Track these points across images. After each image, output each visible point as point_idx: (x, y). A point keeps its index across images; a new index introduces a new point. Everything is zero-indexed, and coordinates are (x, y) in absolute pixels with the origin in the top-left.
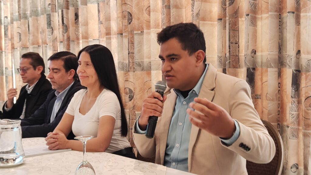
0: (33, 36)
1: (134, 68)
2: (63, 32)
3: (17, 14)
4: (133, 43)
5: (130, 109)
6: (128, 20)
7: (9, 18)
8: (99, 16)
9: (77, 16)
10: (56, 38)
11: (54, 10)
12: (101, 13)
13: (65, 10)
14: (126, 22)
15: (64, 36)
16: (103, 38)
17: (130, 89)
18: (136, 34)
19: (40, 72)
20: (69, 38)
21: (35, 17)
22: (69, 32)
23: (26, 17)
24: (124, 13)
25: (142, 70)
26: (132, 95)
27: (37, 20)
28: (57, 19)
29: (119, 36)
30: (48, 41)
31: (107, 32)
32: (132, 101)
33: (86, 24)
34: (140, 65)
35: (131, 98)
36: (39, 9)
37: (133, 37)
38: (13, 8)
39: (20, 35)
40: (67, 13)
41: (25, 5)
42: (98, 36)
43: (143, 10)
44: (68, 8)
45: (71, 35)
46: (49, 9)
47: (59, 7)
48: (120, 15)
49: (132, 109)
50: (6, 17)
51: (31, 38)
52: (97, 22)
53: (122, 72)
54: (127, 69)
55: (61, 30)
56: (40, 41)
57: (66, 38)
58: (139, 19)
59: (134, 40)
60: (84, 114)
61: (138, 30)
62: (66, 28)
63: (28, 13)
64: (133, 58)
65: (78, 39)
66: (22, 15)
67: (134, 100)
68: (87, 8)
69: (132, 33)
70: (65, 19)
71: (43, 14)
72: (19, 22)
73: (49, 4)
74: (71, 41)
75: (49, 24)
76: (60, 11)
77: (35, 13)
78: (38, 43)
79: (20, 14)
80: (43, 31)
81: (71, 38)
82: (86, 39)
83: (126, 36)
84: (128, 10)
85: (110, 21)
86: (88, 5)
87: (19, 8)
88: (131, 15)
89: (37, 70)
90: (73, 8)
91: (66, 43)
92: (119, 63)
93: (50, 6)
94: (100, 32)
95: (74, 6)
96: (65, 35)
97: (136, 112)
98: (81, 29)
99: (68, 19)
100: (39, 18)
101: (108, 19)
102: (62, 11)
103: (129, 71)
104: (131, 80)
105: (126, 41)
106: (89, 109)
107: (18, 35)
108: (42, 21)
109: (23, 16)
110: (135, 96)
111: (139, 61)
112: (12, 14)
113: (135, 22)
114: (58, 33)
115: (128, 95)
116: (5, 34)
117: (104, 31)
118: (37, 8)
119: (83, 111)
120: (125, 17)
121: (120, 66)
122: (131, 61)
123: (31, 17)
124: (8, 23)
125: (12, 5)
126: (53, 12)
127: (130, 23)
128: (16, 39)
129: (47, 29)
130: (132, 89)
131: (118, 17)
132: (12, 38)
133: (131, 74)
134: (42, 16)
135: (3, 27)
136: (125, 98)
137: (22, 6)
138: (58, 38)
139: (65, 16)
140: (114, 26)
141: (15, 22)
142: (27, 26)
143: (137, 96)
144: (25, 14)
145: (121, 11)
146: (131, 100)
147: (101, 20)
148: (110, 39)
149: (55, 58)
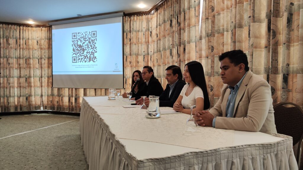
0: (163, 60)
1: (214, 75)
2: (177, 57)
3: (156, 50)
4: (213, 62)
5: (211, 96)
6: (212, 50)
7: (152, 52)
8: (196, 49)
9: (184, 49)
10: (174, 61)
11: (173, 47)
12: (197, 47)
13: (179, 47)
14: (210, 51)
15: (178, 59)
16: (198, 59)
17: (211, 85)
18: (216, 57)
19: (151, 75)
20: (180, 61)
21: (164, 51)
22: (180, 58)
23: (160, 51)
24: (210, 46)
25: (218, 76)
26: (212, 88)
27: (165, 52)
28: (175, 51)
29: (206, 58)
30: (170, 62)
31: (200, 56)
32: (212, 91)
33: (189, 53)
34: (217, 73)
35: (212, 90)
36: (167, 47)
37: (214, 59)
38: (154, 47)
39: (157, 60)
40: (180, 48)
41: (160, 45)
42: (195, 59)
43: (220, 44)
44: (180, 46)
45: (181, 59)
46: (171, 46)
47: (176, 45)
48: (207, 47)
49: (212, 96)
50: (151, 52)
51: (162, 60)
52: (195, 52)
53: (207, 76)
55: (177, 56)
56: (166, 62)
57: (179, 60)
58: (217, 49)
59: (214, 60)
60: (187, 96)
61: (217, 55)
62: (179, 55)
63: (161, 49)
64: (213, 69)
65: (185, 61)
66: (158, 50)
67: (214, 91)
68: (190, 45)
69: (213, 56)
70: (178, 51)
71: (168, 49)
72: (157, 54)
73: (171, 44)
75: (171, 54)
76: (176, 47)
77: (165, 49)
78: (165, 63)
79: (157, 50)
80: (168, 58)
81: (181, 60)
82: (189, 60)
83: (210, 58)
84: (212, 45)
85: (202, 51)
86: (191, 43)
87: (157, 47)
88: (213, 47)
89: (150, 74)
90: (183, 46)
91: (179, 63)
92: (206, 72)
93: (172, 45)
94: (196, 56)
95: (183, 45)
96: (179, 59)
97: (215, 97)
98: (187, 56)
99: (180, 51)
100: (166, 51)
101: (201, 50)
102: (178, 47)
103: (211, 76)
104: (212, 80)
105: (210, 61)
106: (190, 94)
107: (156, 60)
108: (168, 52)
109: (159, 51)
110: (214, 89)
111: (217, 71)
112: (154, 50)
113: (215, 50)
114: (175, 58)
115: (210, 89)
116: (150, 59)
117: (198, 56)
118: (165, 46)
119: (187, 94)
120: (210, 48)
121: (206, 74)
122: (212, 71)
123: (162, 51)
124: (152, 54)
125: (154, 46)
126: (173, 48)
127: (212, 52)
128: (155, 61)
129: (170, 56)
130: (212, 85)
131: (206, 49)
132: (153, 61)
133: (212, 78)
134: (168, 50)
135: (150, 56)
136: (209, 90)
137: (158, 46)
138: (175, 61)
139: (179, 49)
140: (204, 53)
141: (155, 54)
142: (160, 55)
143: (215, 89)
144: (160, 50)
145: (208, 46)
146: (211, 91)
147: (197, 50)
148: (201, 60)
149: (168, 69)
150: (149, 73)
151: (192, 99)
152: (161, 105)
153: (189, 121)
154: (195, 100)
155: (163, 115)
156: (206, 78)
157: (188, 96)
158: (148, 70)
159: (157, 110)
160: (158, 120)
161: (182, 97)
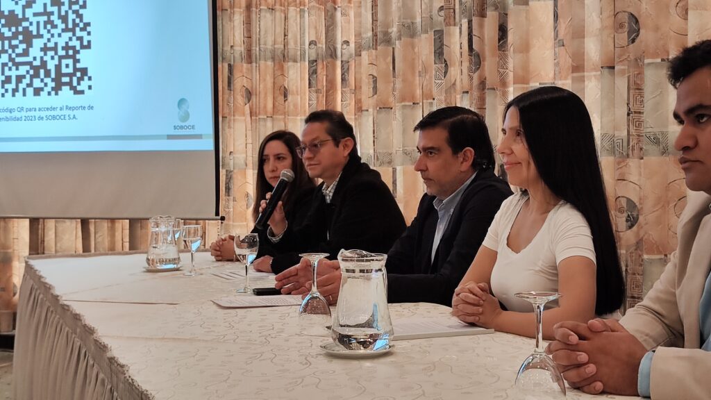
0: (404, 81)
1: (641, 149)
2: (470, 70)
3: (370, 34)
4: (639, 89)
5: (628, 248)
6: (629, 33)
7: (352, 45)
8: (555, 28)
9: (503, 31)
10: (454, 84)
11: (450, 20)
12: (561, 20)
13: (475, 20)
14: (623, 37)
15: (471, 78)
16: (566, 78)
17: (629, 200)
18: (649, 64)
19: (347, 153)
20: (482, 84)
21: (409, 39)
22: (483, 70)
23: (388, 41)
24: (620, 16)
25: (663, 153)
26: (635, 214)
27: (413, 47)
28: (456, 41)
29: (606, 71)
30: (435, 91)
31: (574, 64)
32: (635, 228)
33: (525, 48)
34: (656, 141)
35: (632, 222)
36: (418, 20)
37: (640, 74)
38: (360, 23)
39: (375, 82)
40: (481, 26)
41: (387, 12)
42: (551, 75)
43: (668, 7)
44: (482, 15)
45: (487, 74)
46: (439, 18)
47: (462, 13)
48: (610, 22)
49: (632, 249)
50: (347, 42)
51: (399, 85)
52: (551, 43)
53: (611, 159)
54: (624, 153)
55: (466, 64)
56: (418, 92)
57: (476, 81)
58: (657, 29)
59: (642, 79)
60: (517, 251)
61: (655, 55)
62: (476, 59)
63: (394, 30)
64: (639, 124)
65: (504, 84)
66: (380, 36)
67: (640, 227)
68: (527, 12)
69: (638, 63)
70: (475, 39)
71: (426, 32)
72: (374, 51)
73: (441, 8)
74: (488, 89)
75: (439, 52)
76: (465, 22)
77: (409, 31)
78: (413, 96)
79: (375, 35)
80: (426, 70)
81: (488, 84)
82: (523, 83)
83: (622, 72)
84: (631, 10)
85: (584, 38)
86: (530, 3)
87: (374, 20)
88: (637, 21)
89: (341, 146)
90: (496, 14)
91: (476, 93)
92: (603, 136)
93: (442, 13)
94: (557, 64)
95: (496, 8)
96: (476, 76)
97: (645, 257)
98: (512, 62)
99: (481, 39)
100: (416, 40)
101: (579, 33)
102: (470, 22)
103: (628, 156)
104: (633, 177)
105: (622, 84)
106: (529, 241)
107: (371, 80)
108: (425, 46)
109: (381, 39)
110: (641, 218)
111: (656, 130)
112: (358, 35)
113: (646, 35)
114: (459, 72)
115: (625, 215)
116: (343, 80)
117: (567, 61)
118: (413, 18)
119: (514, 243)
120: (621, 26)
121: (606, 144)
122: (632, 131)
123: (400, 38)
124: (351, 56)
125: (358, 15)
126: (448, 24)
127: (633, 41)
128: (366, 89)
129: (435, 63)
130: (635, 200)
131: (602, 29)
132: (357, 88)
133: (633, 163)
134: (424, 36)
135: (339, 63)
136: (618, 221)
137: (380, 16)
138: (458, 83)
139: (475, 32)
140: (593, 50)
141: (364, 53)
142: (390, 59)
143: (647, 217)
144: (386, 34)
145: (612, 13)
146: (630, 227)
147: (560, 37)
148: (582, 80)
149: (428, 123)
150: (337, 144)
151: (541, 264)
152: (396, 294)
153: (527, 367)
154: (555, 268)
155: (404, 344)
156: (606, 163)
157: (524, 252)
158: (330, 133)
159: (379, 317)
160: (381, 366)
161: (493, 256)
